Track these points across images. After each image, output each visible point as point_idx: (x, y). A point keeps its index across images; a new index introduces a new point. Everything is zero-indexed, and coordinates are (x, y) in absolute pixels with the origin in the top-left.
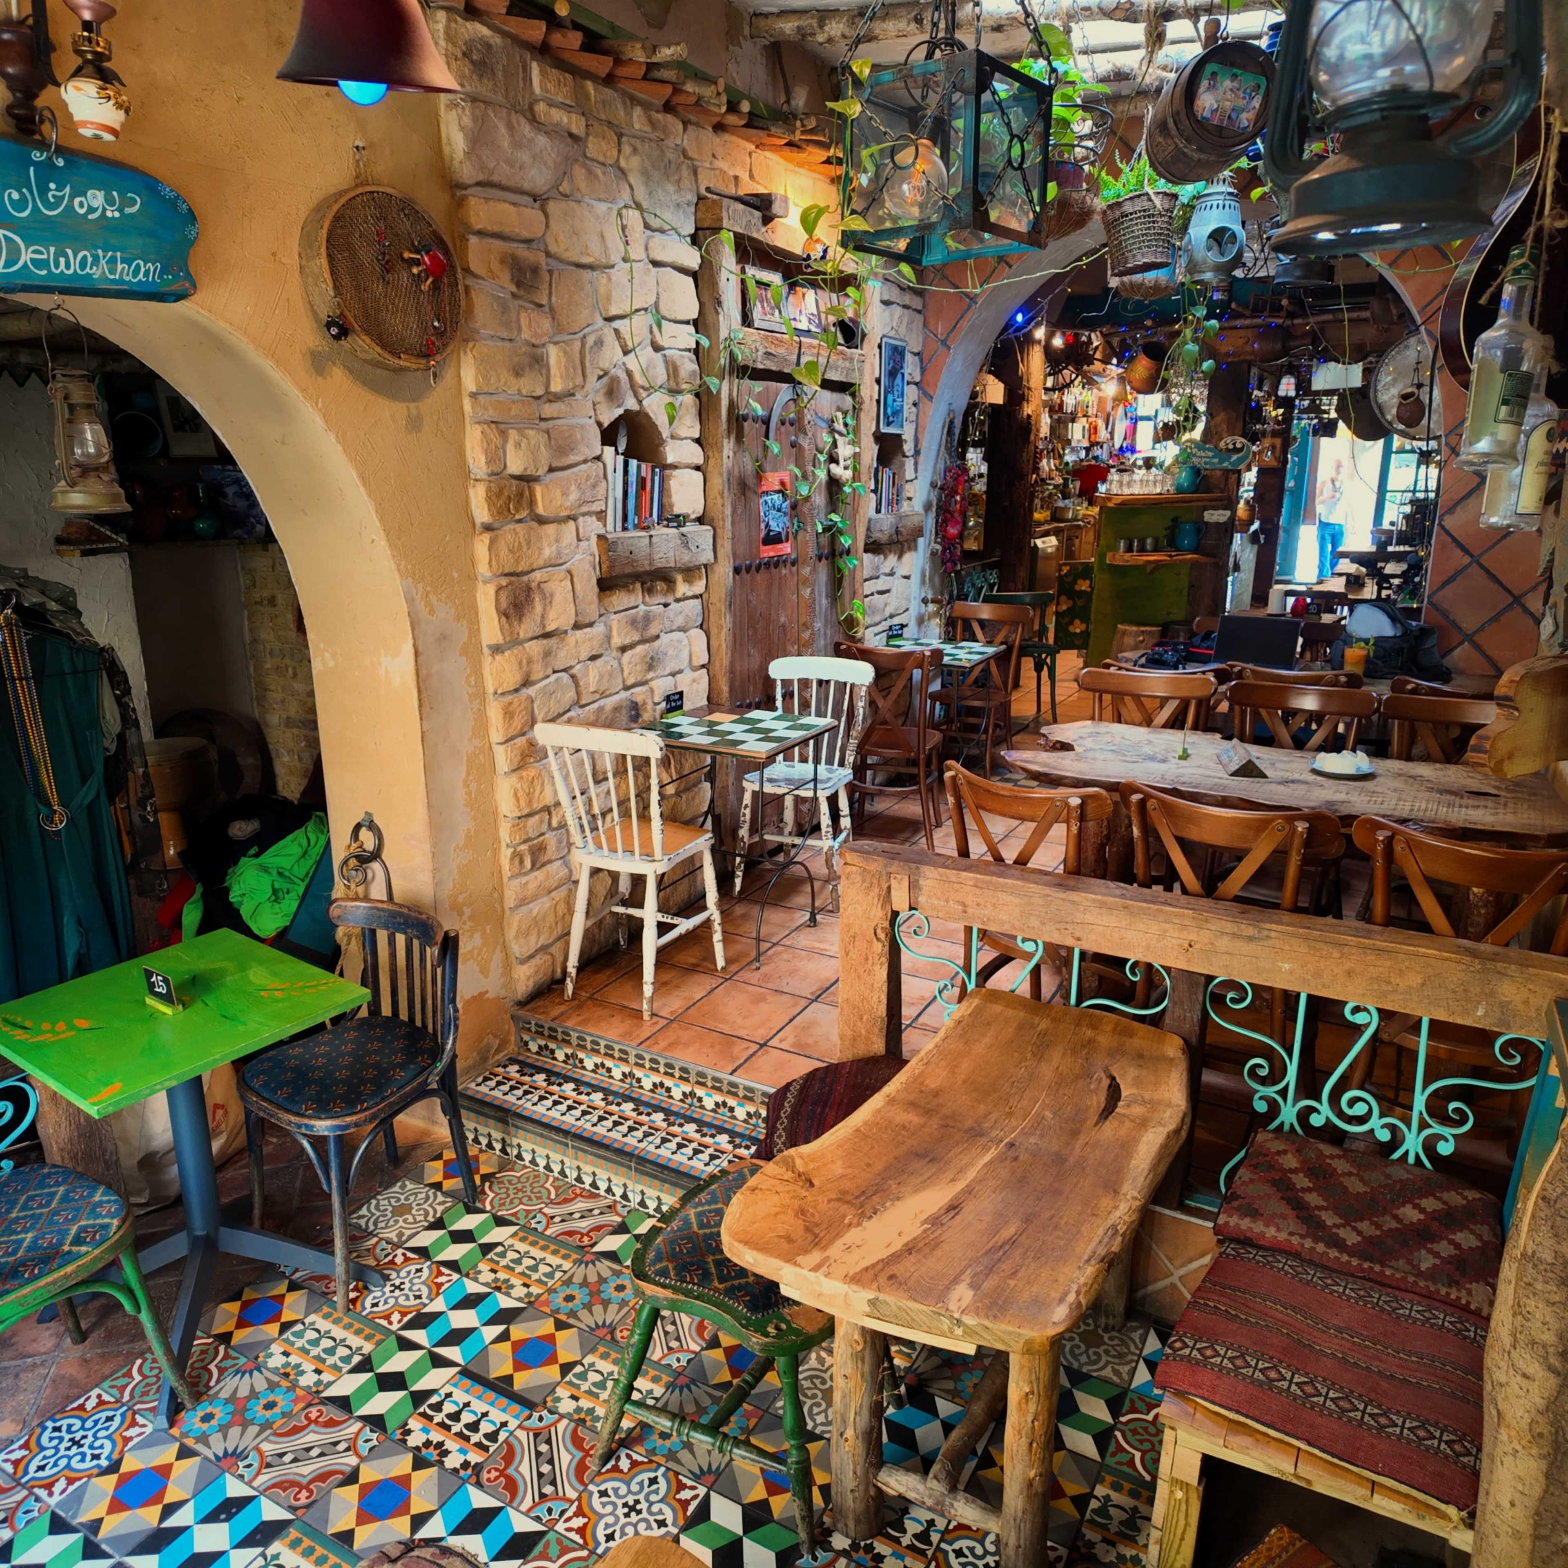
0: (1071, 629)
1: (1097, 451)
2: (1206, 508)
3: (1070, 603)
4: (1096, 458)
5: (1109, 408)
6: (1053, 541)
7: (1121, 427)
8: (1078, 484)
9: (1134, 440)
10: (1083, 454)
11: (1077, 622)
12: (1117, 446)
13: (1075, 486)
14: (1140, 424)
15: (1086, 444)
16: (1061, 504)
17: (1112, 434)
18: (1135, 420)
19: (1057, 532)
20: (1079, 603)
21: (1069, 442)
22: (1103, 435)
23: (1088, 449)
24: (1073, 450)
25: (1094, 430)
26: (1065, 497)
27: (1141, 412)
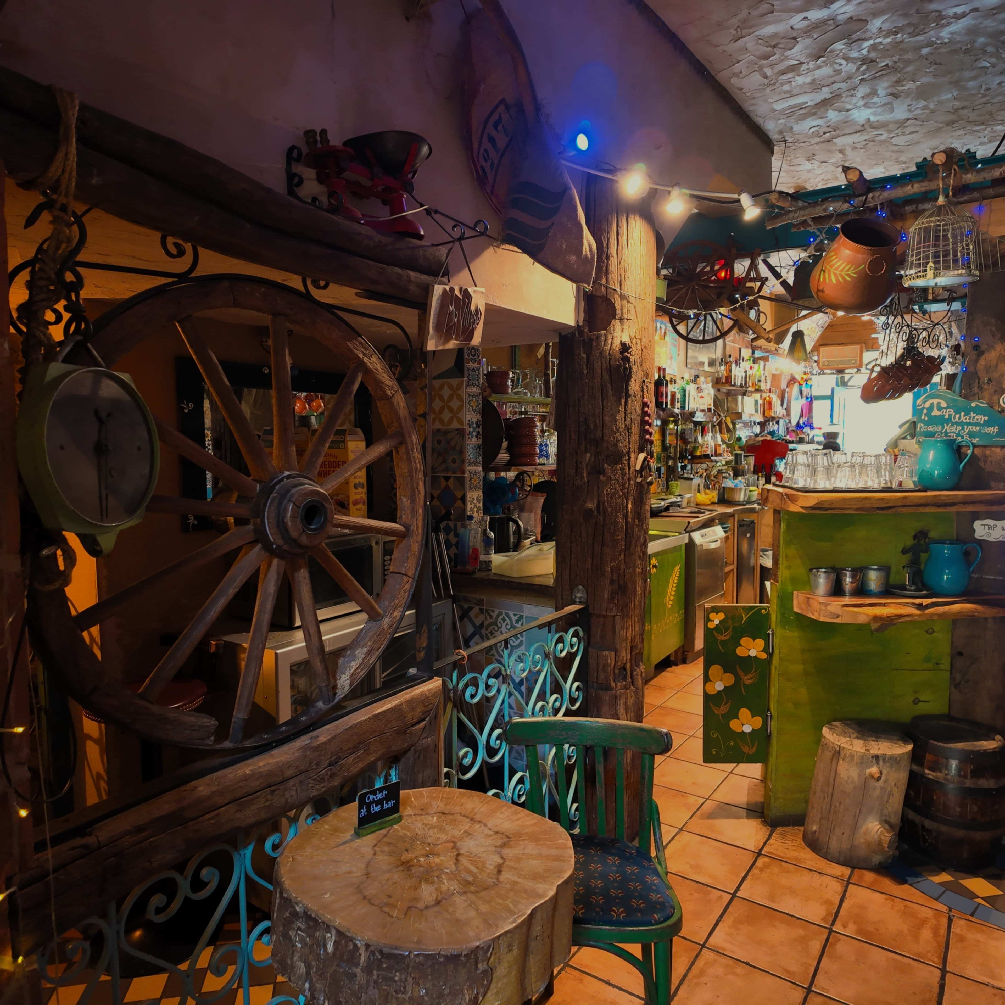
0: (734, 725)
1: (772, 427)
2: (976, 516)
3: (729, 679)
4: (772, 433)
5: (784, 385)
6: (718, 532)
7: (797, 406)
8: (752, 460)
9: (810, 416)
10: (757, 429)
11: (744, 713)
12: (794, 423)
13: (749, 463)
14: (816, 403)
15: (759, 418)
16: (729, 483)
17: (788, 410)
18: (811, 400)
19: (723, 520)
20: (748, 680)
21: (739, 416)
22: (778, 410)
23: (762, 425)
24: (747, 425)
25: (769, 404)
26: (737, 473)
27: (815, 392)
